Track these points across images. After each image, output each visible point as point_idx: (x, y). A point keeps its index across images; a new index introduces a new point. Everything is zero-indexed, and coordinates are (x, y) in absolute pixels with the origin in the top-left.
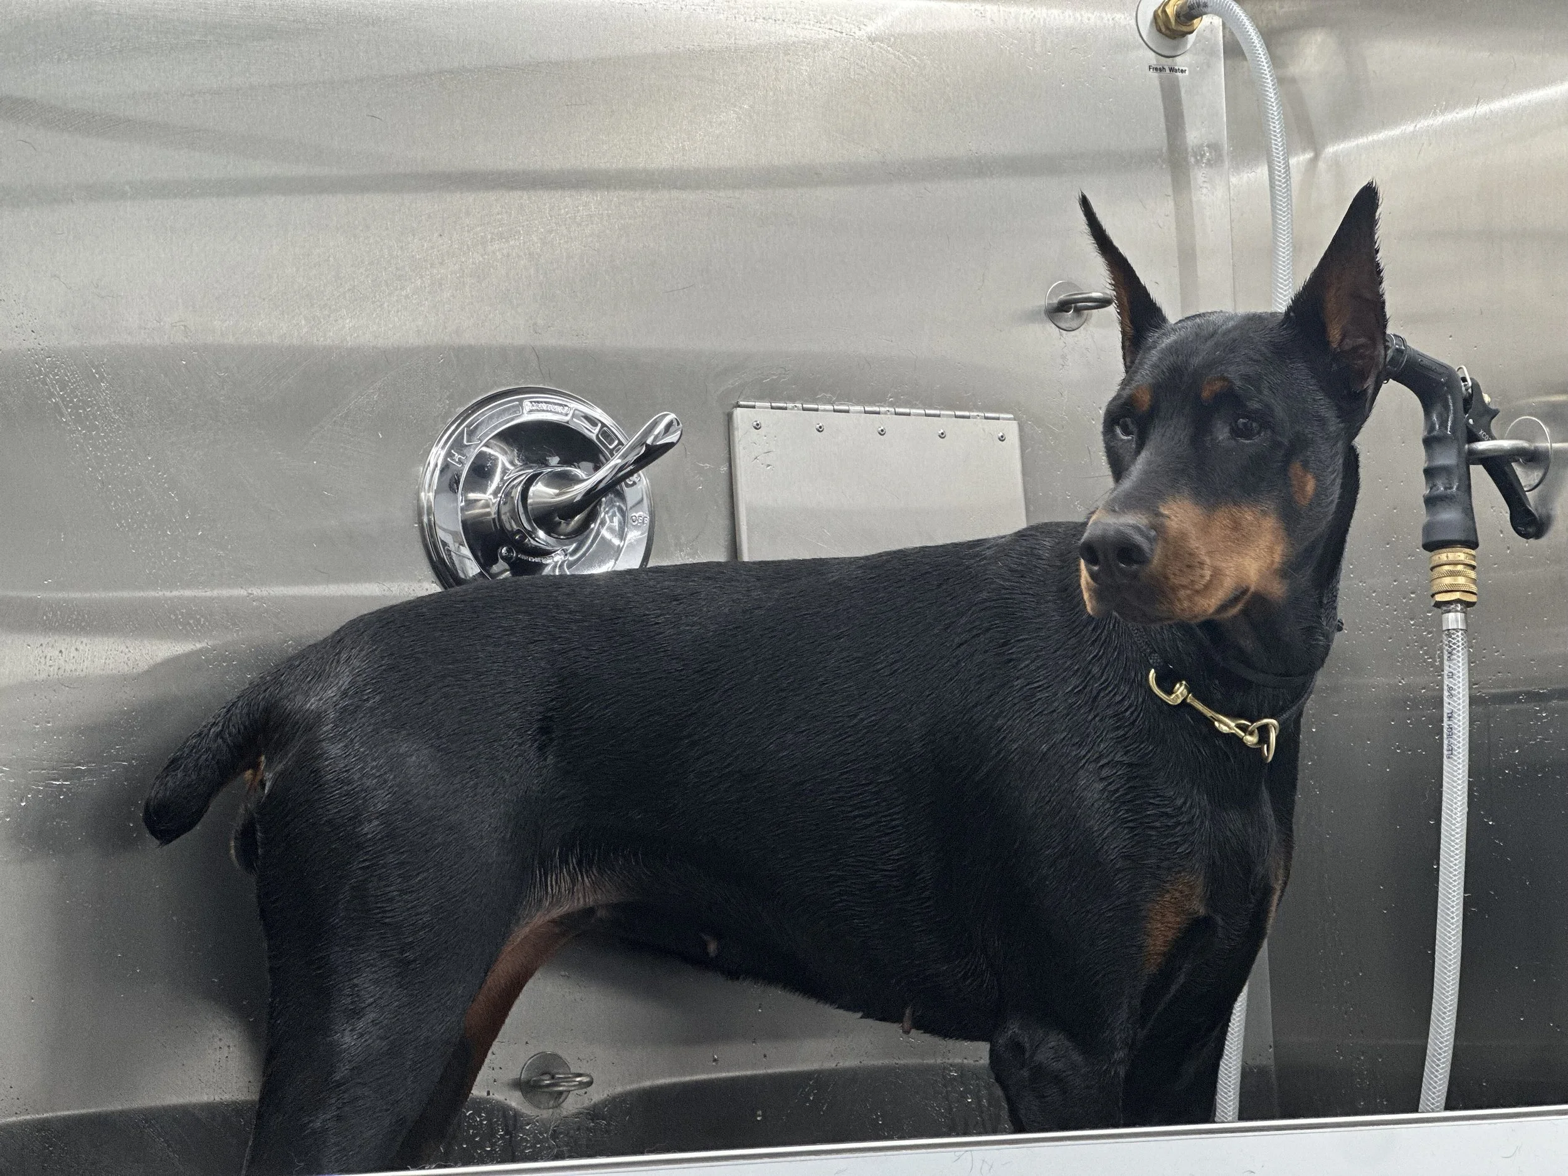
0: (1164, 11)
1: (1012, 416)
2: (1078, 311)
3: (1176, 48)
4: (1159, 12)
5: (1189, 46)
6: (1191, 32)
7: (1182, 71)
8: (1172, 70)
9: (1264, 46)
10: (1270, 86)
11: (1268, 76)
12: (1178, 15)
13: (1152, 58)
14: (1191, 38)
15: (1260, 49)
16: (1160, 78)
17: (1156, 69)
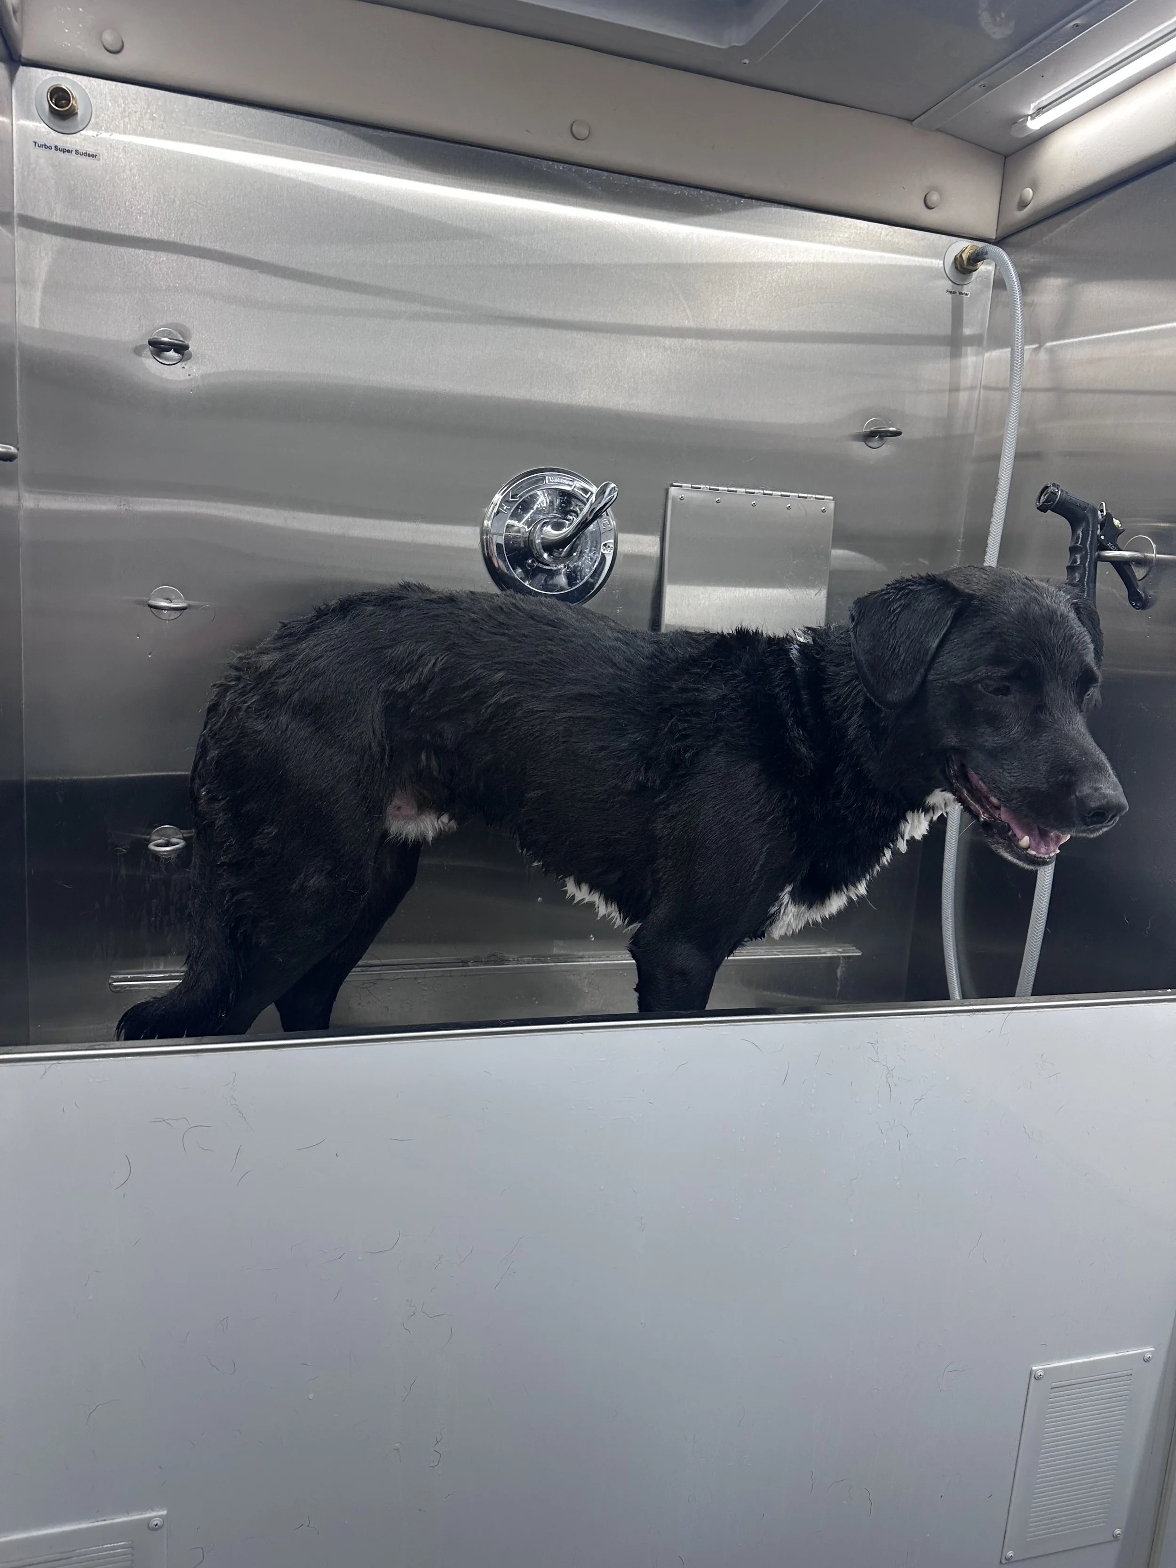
0: (961, 256)
1: (832, 498)
2: (881, 437)
3: (965, 280)
4: (958, 256)
5: (972, 280)
6: (975, 270)
7: (967, 294)
8: (960, 293)
9: (1018, 281)
10: (1019, 306)
11: (1018, 300)
12: (969, 259)
13: (948, 285)
14: (975, 274)
15: (1016, 283)
16: (952, 298)
17: (951, 292)
